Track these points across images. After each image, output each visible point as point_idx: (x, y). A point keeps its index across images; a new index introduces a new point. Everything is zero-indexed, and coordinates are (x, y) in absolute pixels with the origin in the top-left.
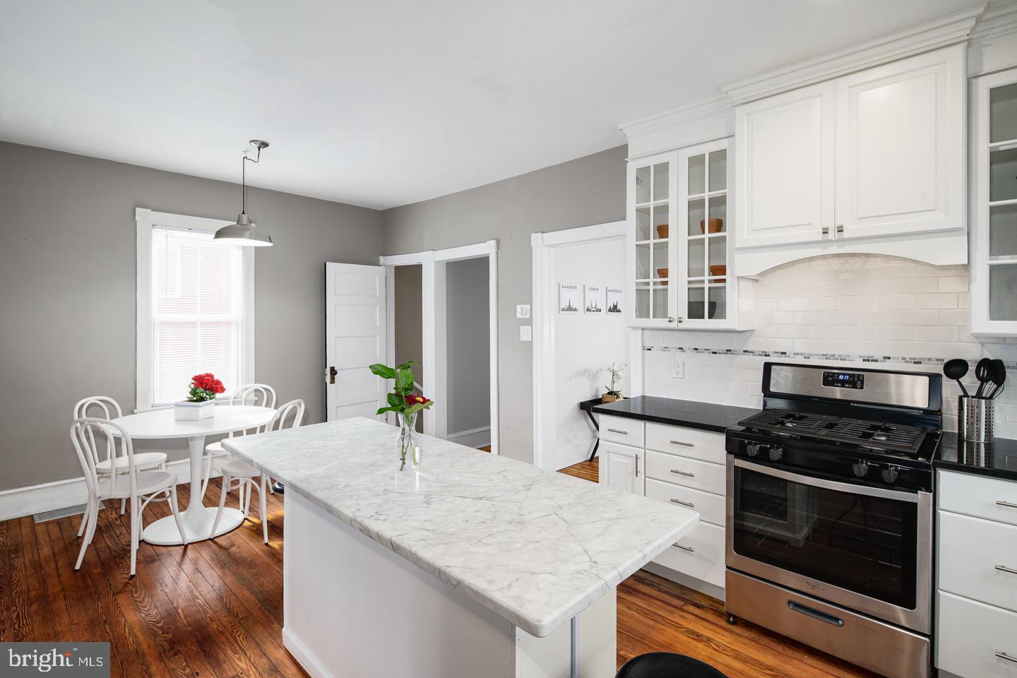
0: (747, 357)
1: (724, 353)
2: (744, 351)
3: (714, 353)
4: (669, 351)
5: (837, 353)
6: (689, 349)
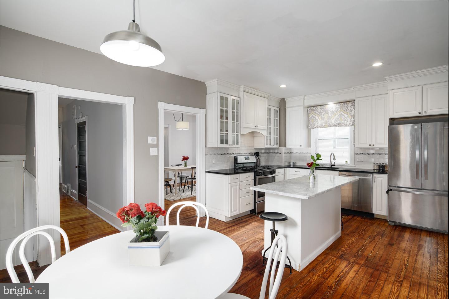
1: (224, 155)
2: (227, 154)
3: (221, 155)
4: (212, 155)
6: (216, 154)
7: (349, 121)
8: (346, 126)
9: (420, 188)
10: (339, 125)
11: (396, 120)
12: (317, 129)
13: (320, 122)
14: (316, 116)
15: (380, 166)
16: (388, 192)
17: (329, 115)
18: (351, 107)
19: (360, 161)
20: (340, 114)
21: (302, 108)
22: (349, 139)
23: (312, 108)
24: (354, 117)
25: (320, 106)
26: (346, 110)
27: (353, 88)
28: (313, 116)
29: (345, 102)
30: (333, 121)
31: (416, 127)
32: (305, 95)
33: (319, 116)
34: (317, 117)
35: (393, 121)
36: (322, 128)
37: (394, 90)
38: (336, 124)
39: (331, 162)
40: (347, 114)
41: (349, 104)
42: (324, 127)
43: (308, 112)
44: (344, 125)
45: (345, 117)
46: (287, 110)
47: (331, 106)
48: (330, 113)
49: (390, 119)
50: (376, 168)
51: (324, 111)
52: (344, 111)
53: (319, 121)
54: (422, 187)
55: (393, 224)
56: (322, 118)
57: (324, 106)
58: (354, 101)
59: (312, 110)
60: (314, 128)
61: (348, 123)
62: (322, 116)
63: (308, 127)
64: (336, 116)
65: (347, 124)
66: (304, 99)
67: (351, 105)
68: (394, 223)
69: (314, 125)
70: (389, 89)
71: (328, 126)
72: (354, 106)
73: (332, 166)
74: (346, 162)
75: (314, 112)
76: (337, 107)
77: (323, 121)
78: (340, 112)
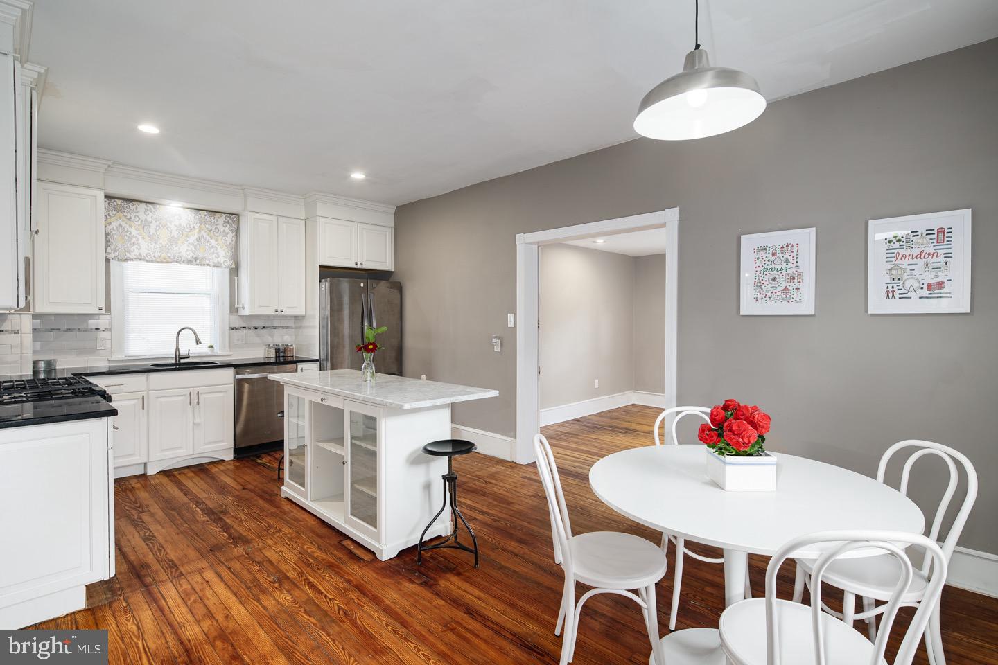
7: (223, 255)
8: (216, 266)
10: (198, 261)
13: (144, 245)
14: (131, 226)
15: (277, 350)
17: (171, 232)
19: (241, 343)
20: (199, 235)
21: (100, 194)
23: (119, 202)
24: (231, 248)
25: (144, 203)
26: (213, 229)
27: (244, 189)
28: (121, 225)
29: (211, 212)
30: (183, 250)
32: (113, 164)
33: (141, 229)
34: (134, 232)
35: (327, 272)
36: (153, 262)
37: (324, 219)
38: (189, 258)
39: (178, 349)
40: (217, 240)
41: (221, 219)
42: (159, 260)
45: (213, 247)
47: (177, 212)
48: (172, 226)
49: (321, 267)
51: (156, 219)
52: (209, 231)
56: (150, 236)
57: (158, 206)
58: (236, 215)
59: (119, 210)
62: (152, 231)
64: (191, 240)
66: (104, 173)
67: (225, 222)
69: (129, 251)
72: (236, 225)
73: (180, 358)
74: (212, 347)
75: (125, 214)
76: (192, 217)
77: (154, 244)
78: (200, 231)
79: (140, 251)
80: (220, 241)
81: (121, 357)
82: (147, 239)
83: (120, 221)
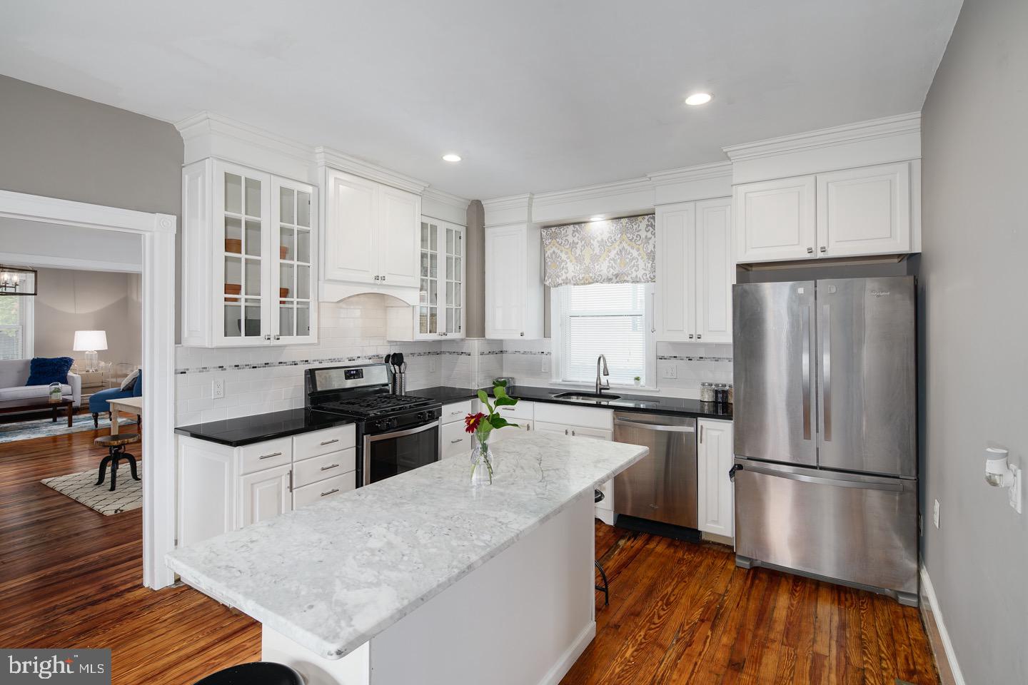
0: (282, 367)
1: (263, 367)
2: (280, 363)
3: (253, 367)
4: (208, 371)
5: (336, 357)
6: (230, 366)
7: (642, 267)
8: (636, 281)
9: (812, 465)
10: (618, 278)
11: (754, 269)
12: (564, 287)
13: (571, 269)
14: (562, 251)
15: (716, 392)
16: (734, 472)
17: (594, 250)
18: (647, 231)
19: (670, 377)
20: (620, 248)
21: (524, 227)
22: (644, 317)
23: (553, 229)
24: (652, 256)
25: (572, 226)
26: (635, 237)
27: (650, 178)
28: (554, 252)
29: (633, 217)
30: (604, 268)
31: (801, 291)
32: (533, 195)
33: (570, 253)
34: (564, 256)
35: (747, 272)
36: (578, 285)
37: (745, 186)
38: (610, 276)
39: (599, 378)
40: (638, 250)
41: (643, 223)
42: (582, 282)
43: (542, 242)
44: (629, 279)
45: (633, 259)
46: (489, 233)
47: (599, 226)
48: (595, 243)
49: (739, 266)
50: (708, 397)
51: (582, 239)
52: (631, 240)
53: (570, 266)
54: (818, 462)
55: (746, 564)
56: (576, 258)
57: (583, 225)
58: (651, 214)
59: (553, 237)
60: (560, 285)
61: (640, 274)
62: (578, 252)
63: (542, 280)
64: (613, 254)
65: (637, 276)
66: (530, 206)
67: (648, 226)
68: (748, 563)
69: (558, 277)
70: (734, 182)
71: (591, 281)
72: (653, 226)
73: (601, 389)
74: (637, 379)
75: (558, 240)
76: (613, 228)
77: (579, 265)
78: (621, 243)
79: (568, 275)
80: (641, 251)
81: (560, 381)
82: (574, 261)
83: (554, 248)
